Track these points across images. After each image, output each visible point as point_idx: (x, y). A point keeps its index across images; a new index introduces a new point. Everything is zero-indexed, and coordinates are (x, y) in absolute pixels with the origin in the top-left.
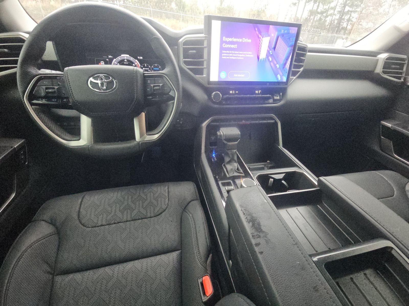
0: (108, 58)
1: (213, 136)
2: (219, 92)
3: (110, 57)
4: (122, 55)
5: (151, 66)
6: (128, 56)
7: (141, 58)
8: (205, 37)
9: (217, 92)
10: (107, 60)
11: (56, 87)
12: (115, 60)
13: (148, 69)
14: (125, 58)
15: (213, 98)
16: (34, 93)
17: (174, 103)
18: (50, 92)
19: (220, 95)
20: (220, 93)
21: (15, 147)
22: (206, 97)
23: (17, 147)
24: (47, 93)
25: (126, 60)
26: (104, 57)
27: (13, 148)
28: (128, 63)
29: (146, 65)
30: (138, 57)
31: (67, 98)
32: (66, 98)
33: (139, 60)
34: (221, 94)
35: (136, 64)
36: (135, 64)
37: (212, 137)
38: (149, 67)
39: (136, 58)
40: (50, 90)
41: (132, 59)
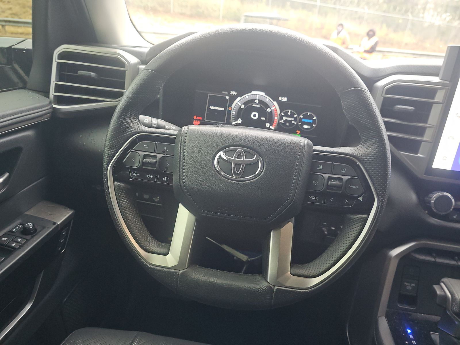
0: (229, 94)
1: (410, 283)
2: (449, 195)
3: (233, 93)
4: (253, 93)
5: (299, 115)
6: (263, 94)
7: (285, 99)
8: (443, 85)
9: (445, 194)
10: (227, 97)
11: (159, 156)
12: (239, 98)
13: (293, 119)
14: (257, 98)
15: (432, 205)
16: (124, 161)
17: (366, 220)
18: (150, 163)
19: (451, 201)
20: (452, 198)
21: (59, 223)
22: (413, 197)
23: (61, 224)
24: (144, 164)
25: (257, 101)
26: (223, 92)
27: (55, 226)
28: (259, 106)
29: (290, 111)
30: (280, 98)
31: (171, 176)
32: (167, 175)
33: (280, 103)
34: (454, 198)
35: (272, 109)
36: (270, 109)
37: (408, 284)
38: (295, 116)
39: (275, 99)
40: (150, 160)
41: (267, 100)
